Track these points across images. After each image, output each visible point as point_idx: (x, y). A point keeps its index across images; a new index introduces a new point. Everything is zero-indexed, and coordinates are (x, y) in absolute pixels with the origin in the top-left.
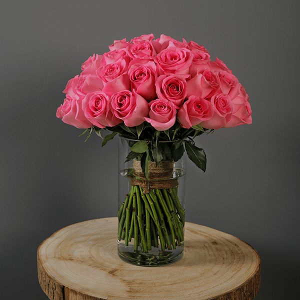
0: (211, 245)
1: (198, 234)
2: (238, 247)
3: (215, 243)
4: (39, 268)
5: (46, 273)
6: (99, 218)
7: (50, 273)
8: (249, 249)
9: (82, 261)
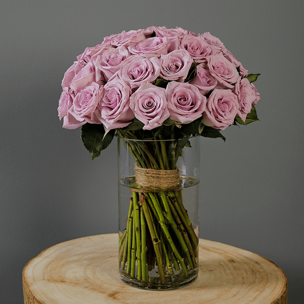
0: (228, 263)
1: (212, 251)
2: (259, 264)
3: (232, 260)
4: (26, 291)
5: (34, 298)
7: (38, 297)
8: (273, 267)
9: (76, 283)
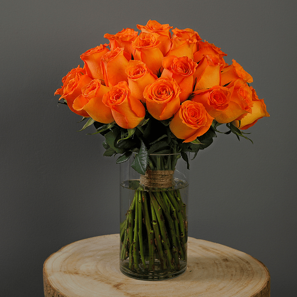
0: (222, 262)
1: (210, 251)
2: (249, 264)
3: (226, 260)
4: (45, 280)
5: (51, 286)
6: (109, 234)
7: (54, 285)
8: (261, 266)
9: (88, 275)
